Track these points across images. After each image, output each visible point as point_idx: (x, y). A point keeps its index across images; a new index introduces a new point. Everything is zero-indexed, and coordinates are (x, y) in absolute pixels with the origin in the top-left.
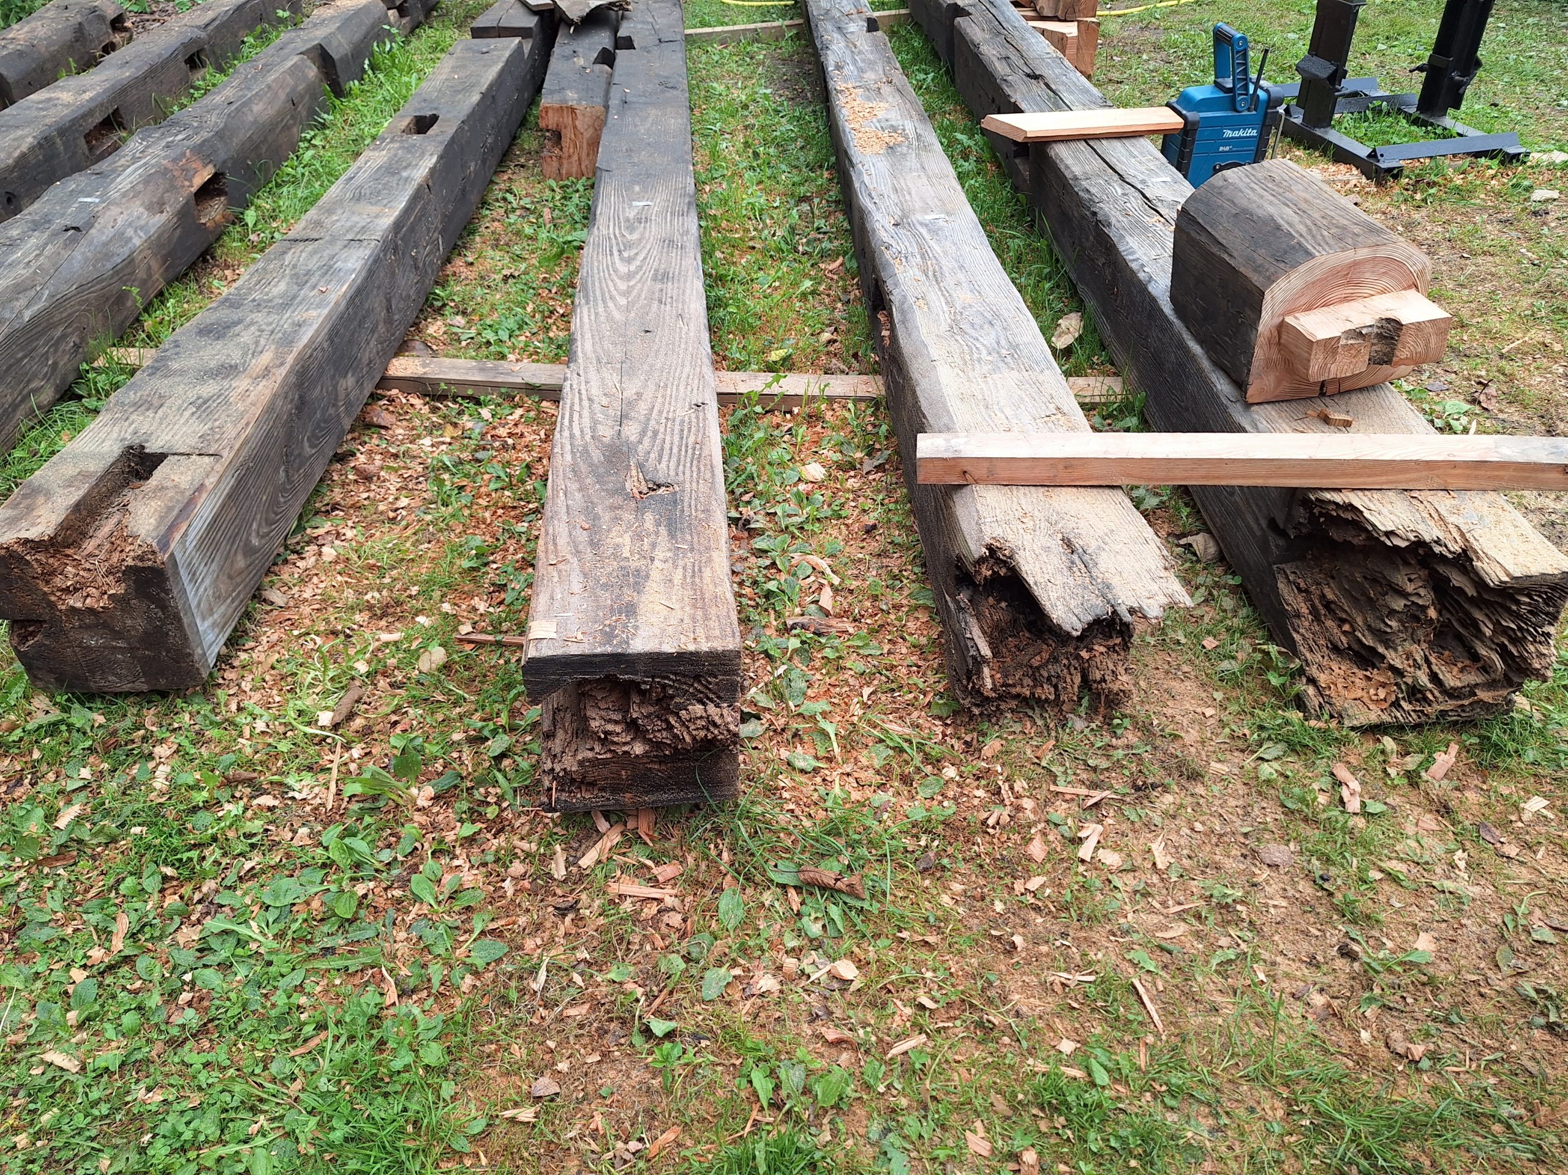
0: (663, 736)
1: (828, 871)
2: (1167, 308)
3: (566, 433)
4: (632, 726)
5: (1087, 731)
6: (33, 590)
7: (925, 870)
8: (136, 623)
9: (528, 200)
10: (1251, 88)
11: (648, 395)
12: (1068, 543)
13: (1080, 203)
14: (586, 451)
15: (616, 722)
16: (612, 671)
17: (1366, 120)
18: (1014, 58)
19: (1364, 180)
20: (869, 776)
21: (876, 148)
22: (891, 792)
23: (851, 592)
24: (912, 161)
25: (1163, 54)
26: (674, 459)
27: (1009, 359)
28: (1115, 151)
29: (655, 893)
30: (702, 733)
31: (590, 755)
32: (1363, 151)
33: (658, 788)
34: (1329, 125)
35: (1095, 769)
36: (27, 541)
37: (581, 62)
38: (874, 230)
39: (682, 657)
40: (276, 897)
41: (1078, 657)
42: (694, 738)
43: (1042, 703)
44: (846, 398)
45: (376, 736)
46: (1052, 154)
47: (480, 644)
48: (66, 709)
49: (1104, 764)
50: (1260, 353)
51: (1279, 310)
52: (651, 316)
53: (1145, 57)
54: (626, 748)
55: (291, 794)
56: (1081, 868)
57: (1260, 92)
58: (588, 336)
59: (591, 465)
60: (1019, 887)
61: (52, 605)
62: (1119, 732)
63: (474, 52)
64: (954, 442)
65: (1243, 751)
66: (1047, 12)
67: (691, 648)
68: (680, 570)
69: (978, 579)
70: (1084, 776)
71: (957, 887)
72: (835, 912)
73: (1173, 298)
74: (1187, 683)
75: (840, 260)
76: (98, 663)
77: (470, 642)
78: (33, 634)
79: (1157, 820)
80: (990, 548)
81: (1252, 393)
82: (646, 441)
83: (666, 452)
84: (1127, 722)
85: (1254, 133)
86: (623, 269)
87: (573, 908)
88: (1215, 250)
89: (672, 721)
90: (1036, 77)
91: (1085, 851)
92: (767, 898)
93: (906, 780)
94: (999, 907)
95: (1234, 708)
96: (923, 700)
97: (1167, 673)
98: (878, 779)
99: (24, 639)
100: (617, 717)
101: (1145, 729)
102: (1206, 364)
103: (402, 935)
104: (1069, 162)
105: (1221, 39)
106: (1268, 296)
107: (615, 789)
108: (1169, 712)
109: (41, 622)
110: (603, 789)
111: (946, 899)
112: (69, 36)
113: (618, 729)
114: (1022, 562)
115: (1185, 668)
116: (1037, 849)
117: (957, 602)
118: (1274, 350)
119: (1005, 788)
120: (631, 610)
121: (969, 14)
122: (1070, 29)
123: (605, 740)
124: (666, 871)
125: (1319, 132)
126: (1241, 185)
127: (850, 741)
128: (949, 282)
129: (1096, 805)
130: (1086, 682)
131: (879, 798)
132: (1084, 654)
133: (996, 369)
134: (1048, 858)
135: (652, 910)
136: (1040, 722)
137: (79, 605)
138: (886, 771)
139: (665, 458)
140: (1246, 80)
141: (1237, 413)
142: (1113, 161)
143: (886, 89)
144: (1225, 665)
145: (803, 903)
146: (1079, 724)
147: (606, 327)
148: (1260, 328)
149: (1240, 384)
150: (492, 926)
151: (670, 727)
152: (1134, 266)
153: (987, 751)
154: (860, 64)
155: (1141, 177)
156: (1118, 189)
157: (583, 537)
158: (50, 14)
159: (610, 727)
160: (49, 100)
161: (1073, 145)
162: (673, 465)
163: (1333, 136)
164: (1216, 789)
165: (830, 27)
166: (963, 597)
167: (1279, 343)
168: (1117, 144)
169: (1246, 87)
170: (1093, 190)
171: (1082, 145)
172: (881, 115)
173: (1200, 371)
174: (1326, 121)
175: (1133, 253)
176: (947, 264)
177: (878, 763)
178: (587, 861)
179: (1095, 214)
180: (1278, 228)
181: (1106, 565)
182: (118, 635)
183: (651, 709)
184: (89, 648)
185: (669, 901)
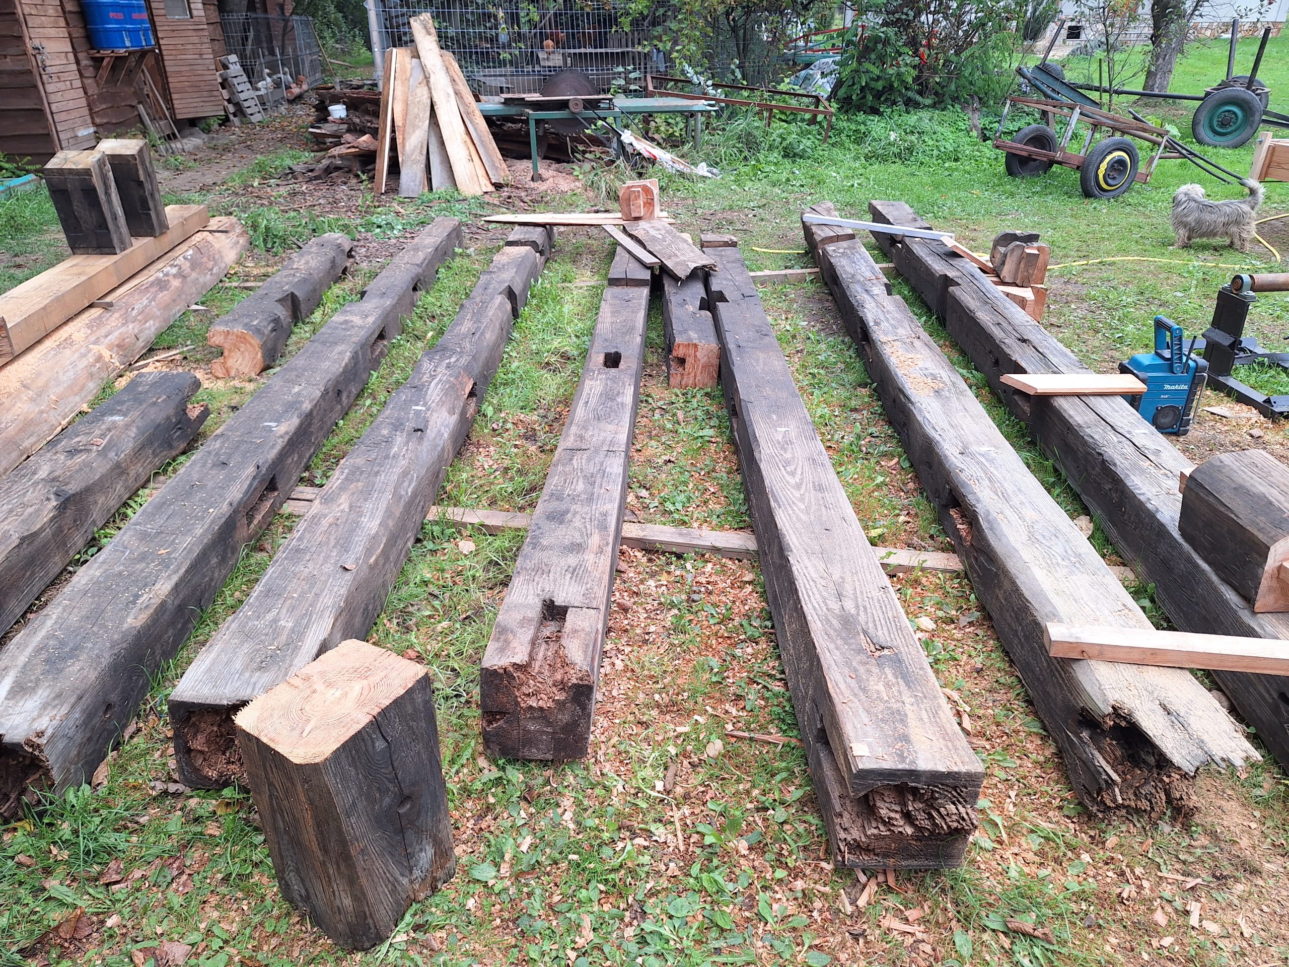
0: (926, 824)
1: (1027, 922)
2: (1176, 534)
3: (810, 605)
4: (908, 817)
5: (1173, 834)
6: (509, 693)
7: (1089, 927)
8: (564, 718)
9: (662, 402)
10: (1184, 359)
11: (848, 578)
12: (1165, 708)
13: (1085, 443)
14: (828, 621)
15: (896, 812)
16: (905, 780)
17: (1254, 370)
18: (1005, 325)
19: (1262, 418)
20: (1030, 856)
21: (926, 390)
22: (1050, 869)
23: (979, 717)
24: (955, 403)
25: (1086, 304)
26: (885, 628)
27: (1077, 565)
28: (1100, 404)
29: (908, 928)
30: (955, 824)
31: (876, 831)
32: (1260, 397)
33: (912, 857)
34: (1229, 375)
35: (1184, 862)
36: (515, 664)
37: (691, 309)
38: (946, 457)
39: (950, 775)
40: (677, 910)
41: (1162, 781)
42: (949, 827)
43: (1138, 811)
44: (936, 569)
45: (693, 800)
46: (1055, 404)
47: (740, 739)
48: (503, 769)
49: (1191, 859)
50: (1265, 583)
51: (1279, 558)
52: (824, 518)
53: (1073, 306)
54: (900, 829)
55: (654, 838)
56: (1193, 933)
57: (1190, 362)
58: (791, 532)
59: (835, 630)
60: (1155, 943)
61: (517, 704)
62: (1195, 836)
63: (621, 299)
64: (1073, 630)
65: (1282, 856)
66: (1007, 280)
67: (955, 769)
68: (924, 712)
69: (1106, 727)
70: (1177, 866)
71: (1114, 941)
72: (1037, 951)
73: (1181, 528)
74: (1232, 803)
75: (896, 460)
76: (529, 740)
77: (733, 736)
78: (497, 721)
79: (1236, 902)
80: (1113, 707)
81: (1258, 606)
82: (862, 613)
83: (878, 623)
84: (1200, 829)
85: (1186, 387)
86: (792, 481)
87: (863, 934)
88: (1222, 509)
89: (934, 814)
90: (1024, 341)
91: (1194, 920)
92: (986, 937)
93: (1057, 860)
94: (1146, 957)
95: (1269, 823)
96: (1056, 803)
97: (1216, 794)
98: (1037, 859)
99: (490, 723)
100: (898, 808)
101: (1213, 835)
102: (1214, 578)
103: (760, 944)
104: (1072, 412)
105: (1160, 325)
106: (1272, 549)
107: (886, 855)
108: (1226, 823)
109: (505, 713)
110: (877, 855)
111: (1108, 948)
112: (328, 266)
113: (898, 816)
114: (1140, 720)
115: (1230, 792)
116: (1160, 918)
117: (1080, 738)
118: (1275, 581)
119: (1128, 871)
120: (905, 738)
121: (959, 285)
122: (1027, 293)
123: (888, 823)
124: (913, 914)
125: (1221, 379)
126: (1234, 467)
127: (1013, 829)
128: (1015, 501)
129: (1192, 888)
130: (1169, 801)
131: (1043, 872)
132: (1166, 780)
133: (1071, 573)
134: (1169, 925)
135: (909, 940)
136: (1138, 825)
137: (534, 705)
138: (1041, 853)
139: (879, 628)
140: (1181, 355)
141: (1245, 616)
142: (1103, 414)
143: (917, 343)
144: (1257, 792)
145: (1012, 943)
146: (1167, 829)
147: (798, 525)
148: (1266, 568)
149: (1249, 600)
150: (817, 942)
151: (931, 817)
152: (1142, 498)
153: (1109, 844)
154: (892, 322)
155: (1127, 429)
156: (1113, 438)
157: (853, 683)
158: (314, 249)
159: (893, 815)
160: (346, 322)
161: (1070, 399)
162: (886, 632)
163: (1232, 382)
164: (1271, 882)
165: (859, 289)
166: (1085, 735)
167: (1278, 578)
168: (1100, 399)
169: (1180, 359)
170: (1096, 437)
171: (1076, 400)
172: (921, 364)
173: (1209, 581)
174: (1227, 371)
175: (1139, 489)
176: (1010, 488)
177: (1035, 847)
178: (862, 902)
179: (1100, 454)
180: (1271, 503)
181: (1196, 725)
182: (549, 724)
183: (921, 806)
184: (529, 731)
185: (920, 936)
